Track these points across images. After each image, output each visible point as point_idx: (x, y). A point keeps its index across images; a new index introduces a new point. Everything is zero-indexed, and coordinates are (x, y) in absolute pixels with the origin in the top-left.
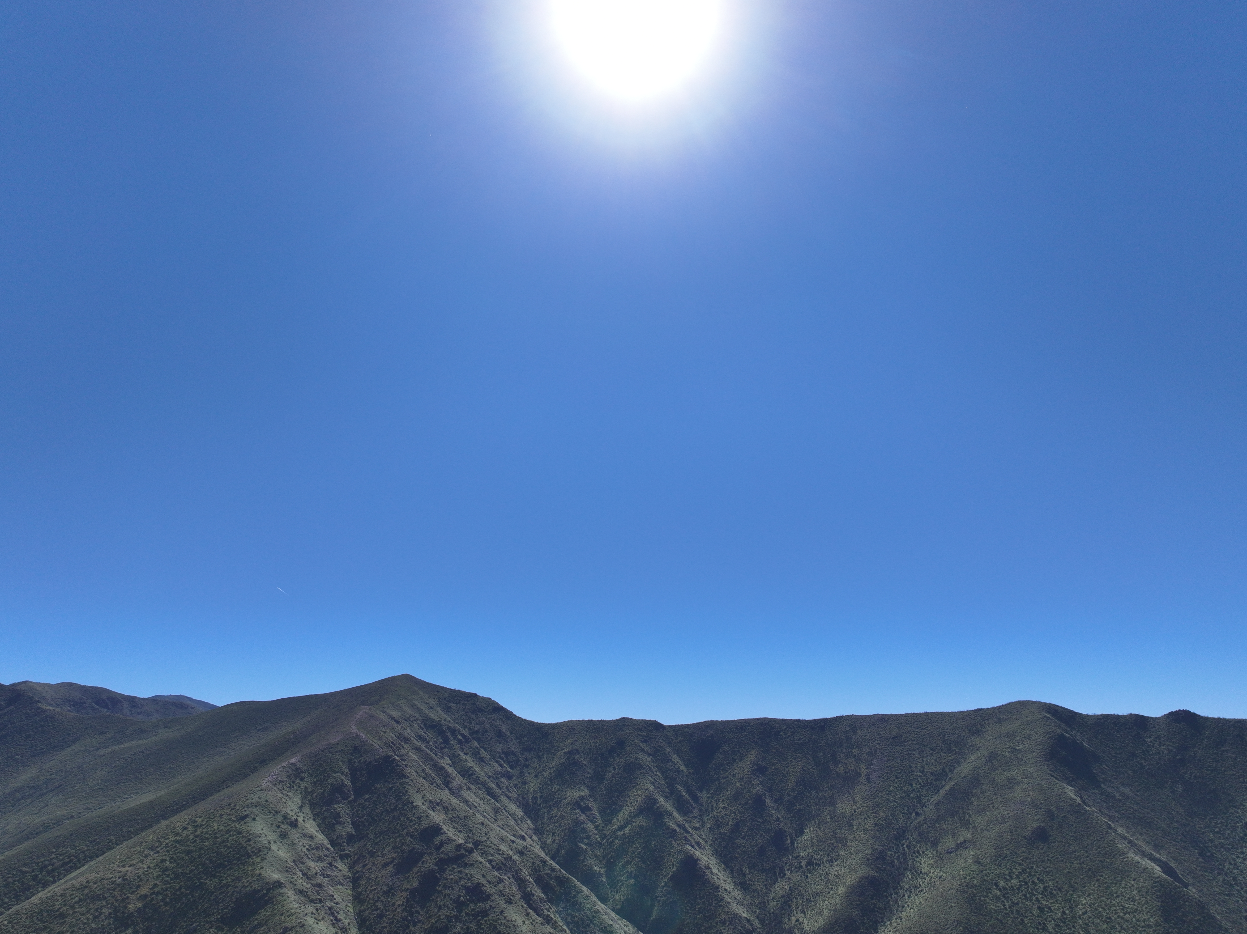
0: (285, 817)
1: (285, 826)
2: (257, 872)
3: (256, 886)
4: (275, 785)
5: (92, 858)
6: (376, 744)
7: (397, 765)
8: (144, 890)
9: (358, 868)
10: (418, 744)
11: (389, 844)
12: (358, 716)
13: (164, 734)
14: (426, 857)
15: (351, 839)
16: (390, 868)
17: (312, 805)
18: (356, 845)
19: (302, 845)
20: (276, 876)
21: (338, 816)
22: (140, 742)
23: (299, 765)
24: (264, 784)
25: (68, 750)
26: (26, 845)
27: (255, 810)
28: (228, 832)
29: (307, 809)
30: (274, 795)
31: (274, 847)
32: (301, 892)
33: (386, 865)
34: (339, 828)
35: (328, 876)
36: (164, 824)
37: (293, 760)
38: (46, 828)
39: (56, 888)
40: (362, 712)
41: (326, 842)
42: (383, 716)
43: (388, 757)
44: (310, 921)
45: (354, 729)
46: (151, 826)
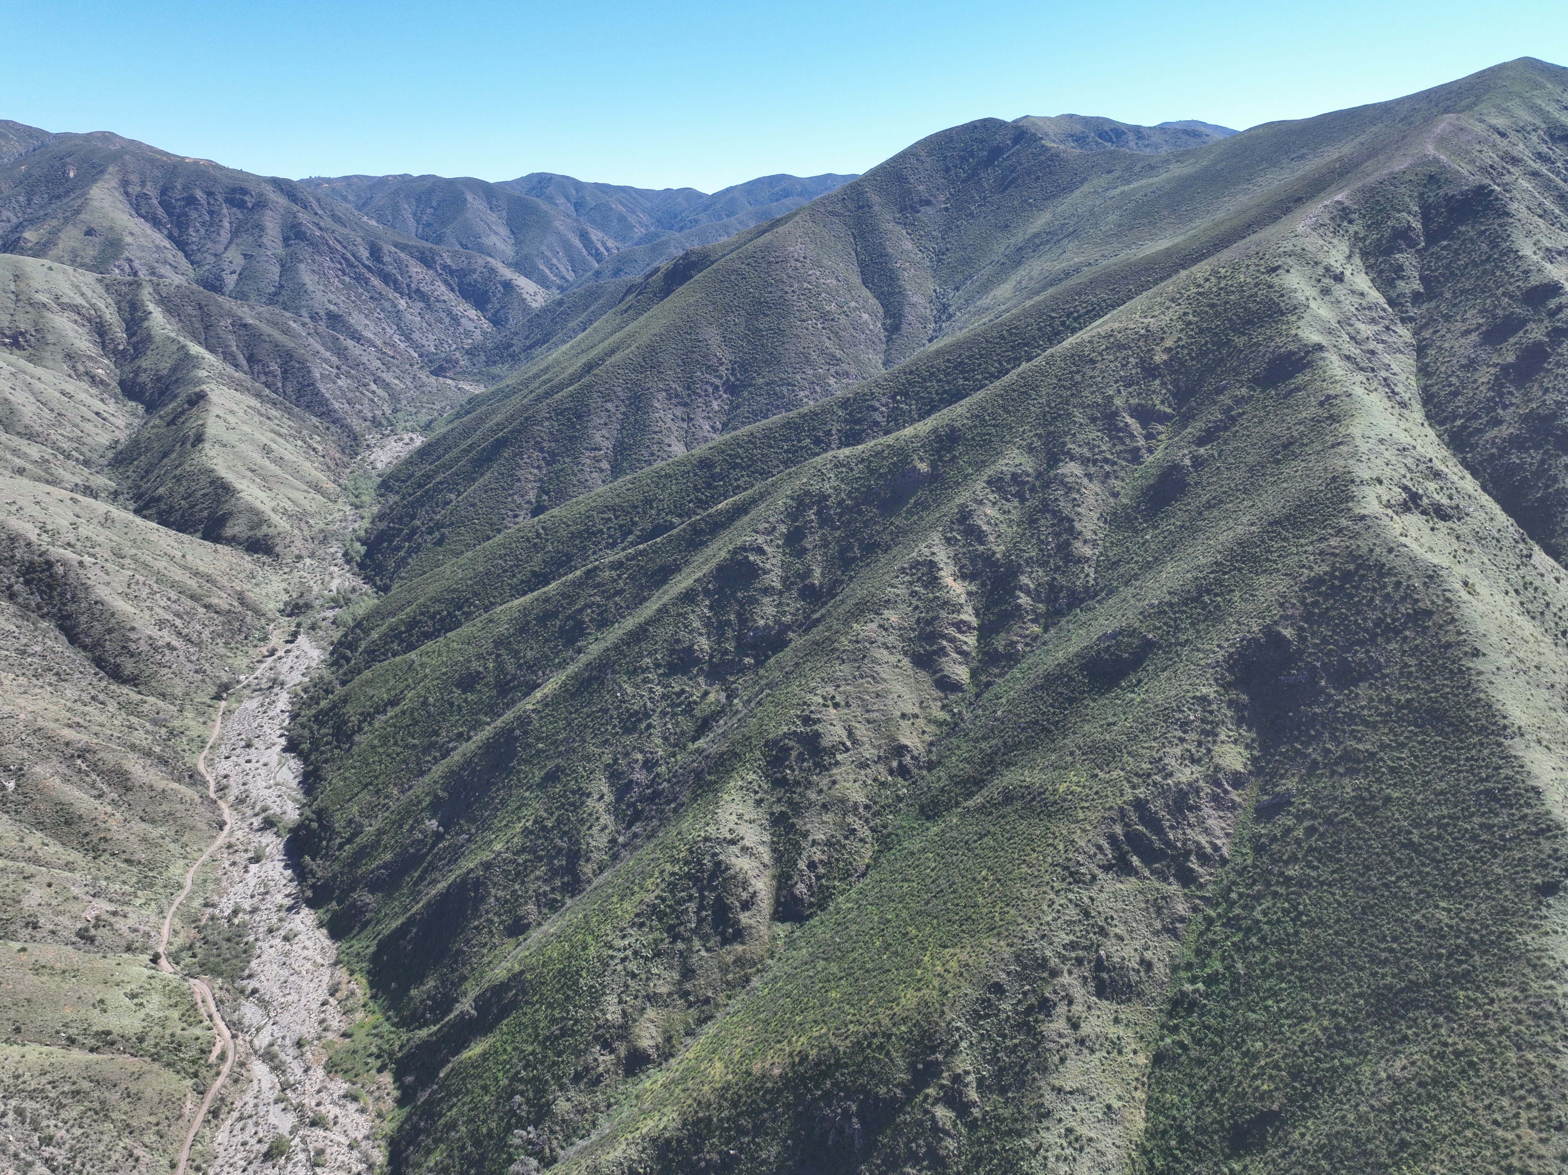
0: (1327, 269)
1: (1326, 281)
2: (1293, 332)
3: (1292, 347)
4: (1314, 230)
5: (1114, 308)
6: (1464, 169)
7: (1497, 199)
8: (1169, 343)
9: (1426, 334)
10: (1536, 166)
11: (1474, 306)
12: (1438, 131)
13: (1177, 170)
14: (1531, 326)
15: (1417, 298)
16: (1474, 337)
17: (1365, 255)
18: (1425, 306)
19: (1349, 304)
20: (1315, 338)
21: (1400, 268)
22: (1151, 180)
23: (1347, 203)
24: (1300, 229)
25: (1077, 193)
26: (1050, 291)
27: (1289, 260)
28: (1257, 285)
29: (1357, 260)
30: (1312, 243)
31: (1313, 304)
32: (1348, 358)
33: (1468, 332)
34: (1401, 284)
35: (1383, 342)
36: (1183, 273)
37: (1339, 197)
38: (1067, 275)
39: (1083, 335)
40: (1444, 123)
41: (1382, 301)
42: (1479, 128)
43: (1482, 187)
44: (1358, 391)
45: (1430, 150)
46: (1170, 276)
